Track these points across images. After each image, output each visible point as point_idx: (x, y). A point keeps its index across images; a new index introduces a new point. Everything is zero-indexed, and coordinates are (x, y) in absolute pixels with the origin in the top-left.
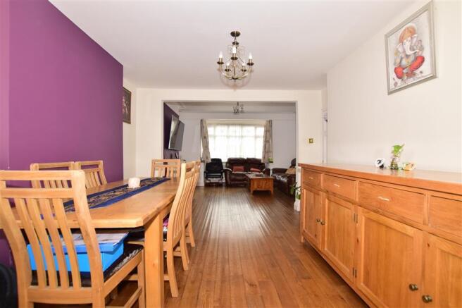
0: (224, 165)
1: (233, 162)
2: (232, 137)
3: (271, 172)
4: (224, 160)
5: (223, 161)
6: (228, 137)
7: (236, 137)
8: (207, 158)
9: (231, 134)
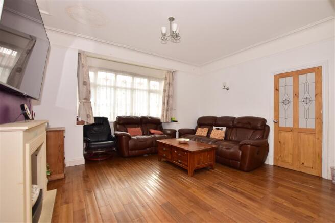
0: (112, 126)
1: (125, 122)
2: (121, 88)
3: (177, 134)
4: (112, 119)
5: (109, 121)
6: (116, 88)
7: (126, 89)
8: (88, 116)
9: (119, 84)
